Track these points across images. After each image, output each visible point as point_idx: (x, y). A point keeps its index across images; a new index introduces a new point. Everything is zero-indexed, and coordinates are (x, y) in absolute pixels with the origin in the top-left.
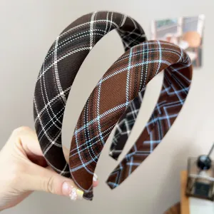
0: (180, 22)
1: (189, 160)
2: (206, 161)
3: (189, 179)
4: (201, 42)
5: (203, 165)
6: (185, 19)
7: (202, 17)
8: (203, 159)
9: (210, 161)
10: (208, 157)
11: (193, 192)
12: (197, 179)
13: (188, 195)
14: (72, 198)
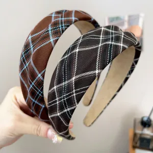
0: (126, 18)
1: (135, 121)
2: (147, 120)
3: (135, 135)
4: (142, 33)
5: (145, 124)
6: (130, 17)
7: (142, 15)
8: (145, 119)
9: (150, 121)
10: (149, 118)
11: (138, 145)
12: (141, 134)
13: (134, 147)
14: (54, 142)
